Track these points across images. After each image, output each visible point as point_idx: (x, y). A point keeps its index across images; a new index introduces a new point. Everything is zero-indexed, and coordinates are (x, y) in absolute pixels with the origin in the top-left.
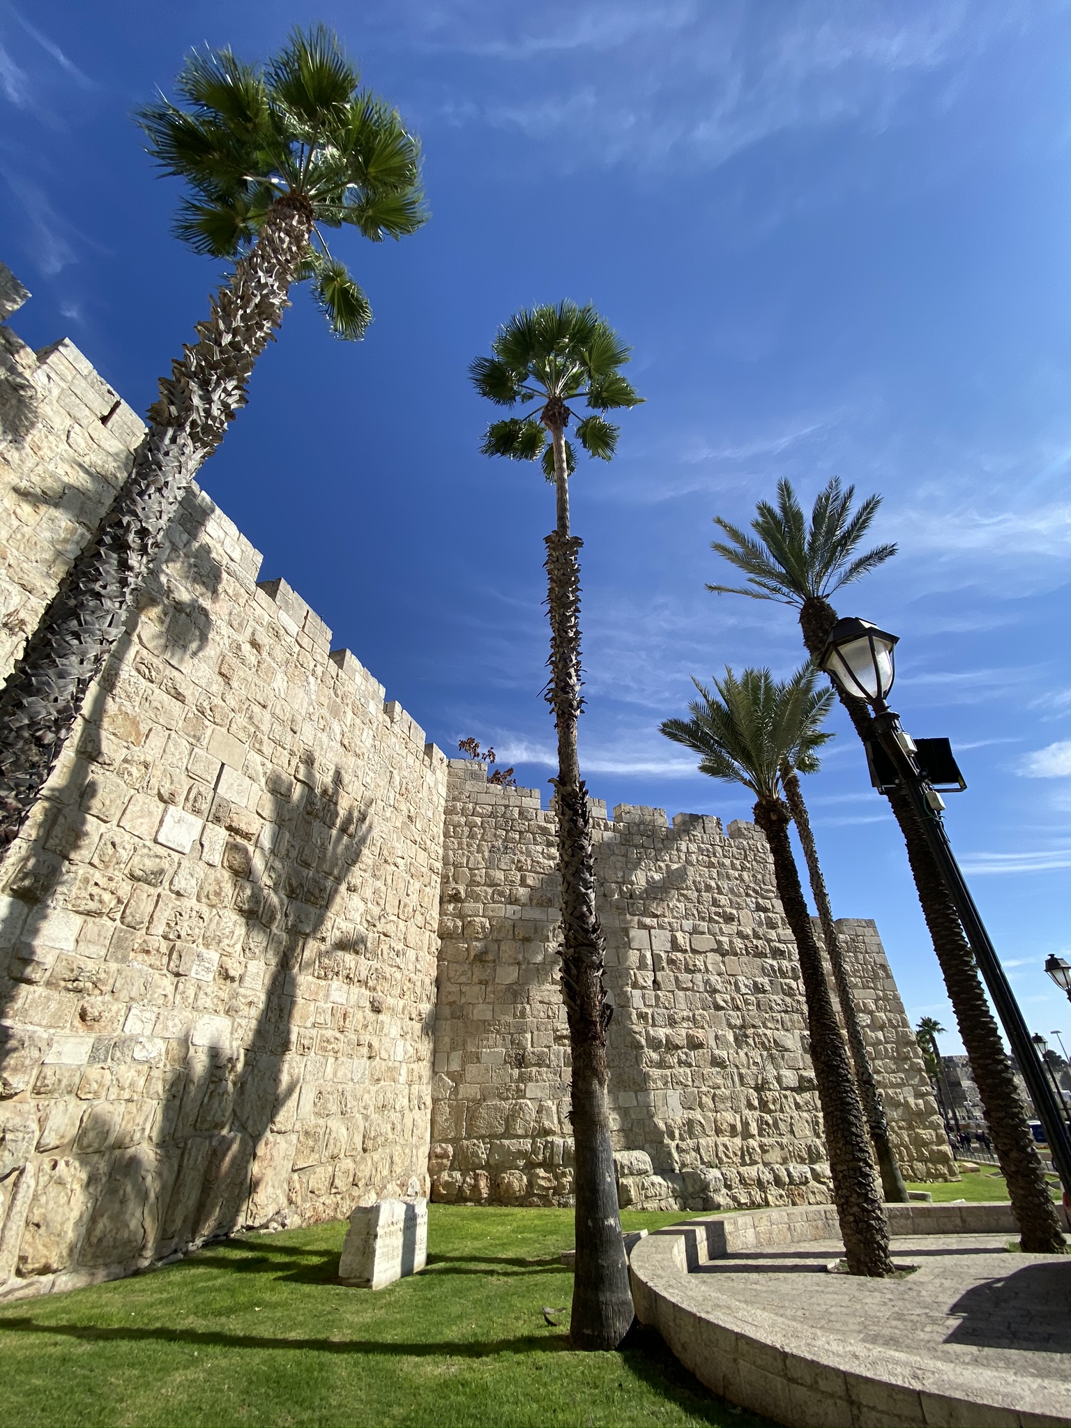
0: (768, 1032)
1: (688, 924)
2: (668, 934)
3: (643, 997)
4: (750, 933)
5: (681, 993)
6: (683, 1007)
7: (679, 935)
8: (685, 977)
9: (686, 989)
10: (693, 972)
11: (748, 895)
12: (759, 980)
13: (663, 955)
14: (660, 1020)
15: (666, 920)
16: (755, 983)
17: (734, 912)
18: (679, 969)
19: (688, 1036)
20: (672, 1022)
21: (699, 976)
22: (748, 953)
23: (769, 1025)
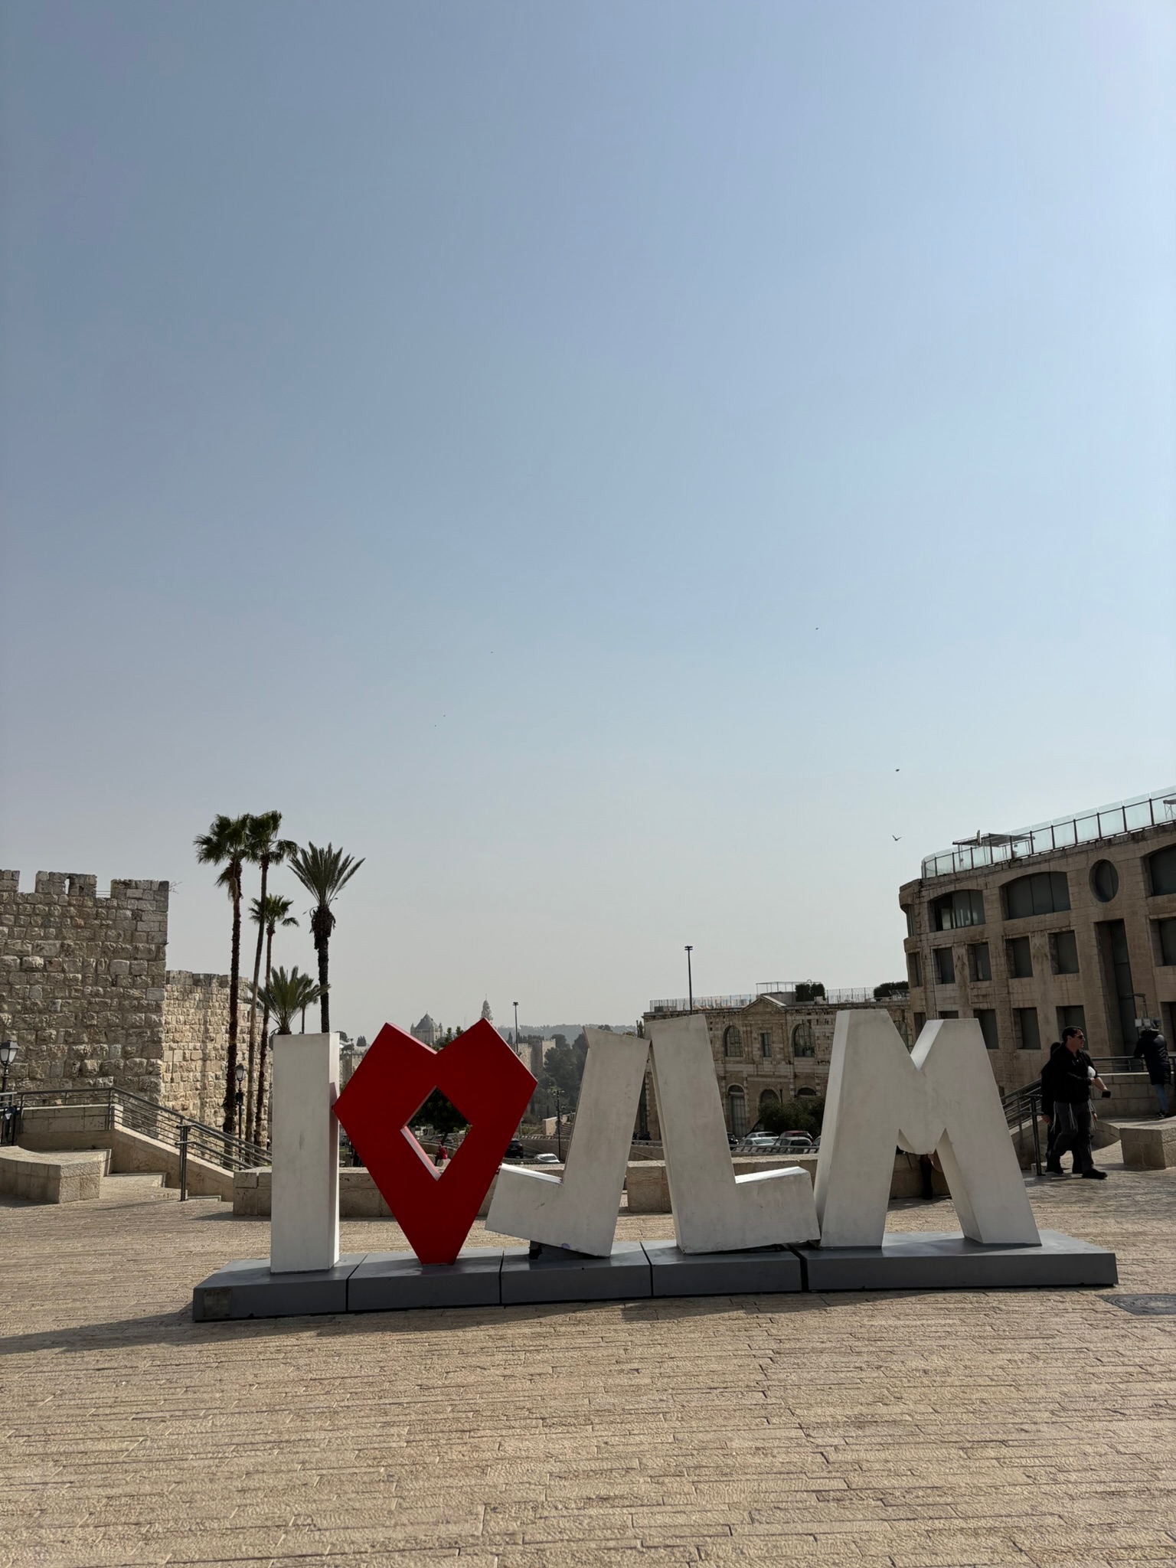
0: (216, 1100)
1: (191, 1045)
2: (182, 1051)
3: (165, 1087)
4: (219, 1047)
5: (182, 1083)
6: (182, 1090)
7: (187, 1051)
8: (185, 1074)
9: (185, 1081)
10: (189, 1071)
11: (223, 1024)
12: (218, 1073)
13: (178, 1064)
14: (171, 1098)
15: (182, 1044)
16: (216, 1075)
17: (215, 1036)
18: (183, 1070)
19: (182, 1104)
20: (176, 1098)
21: (191, 1074)
22: (216, 1058)
23: (217, 1096)
